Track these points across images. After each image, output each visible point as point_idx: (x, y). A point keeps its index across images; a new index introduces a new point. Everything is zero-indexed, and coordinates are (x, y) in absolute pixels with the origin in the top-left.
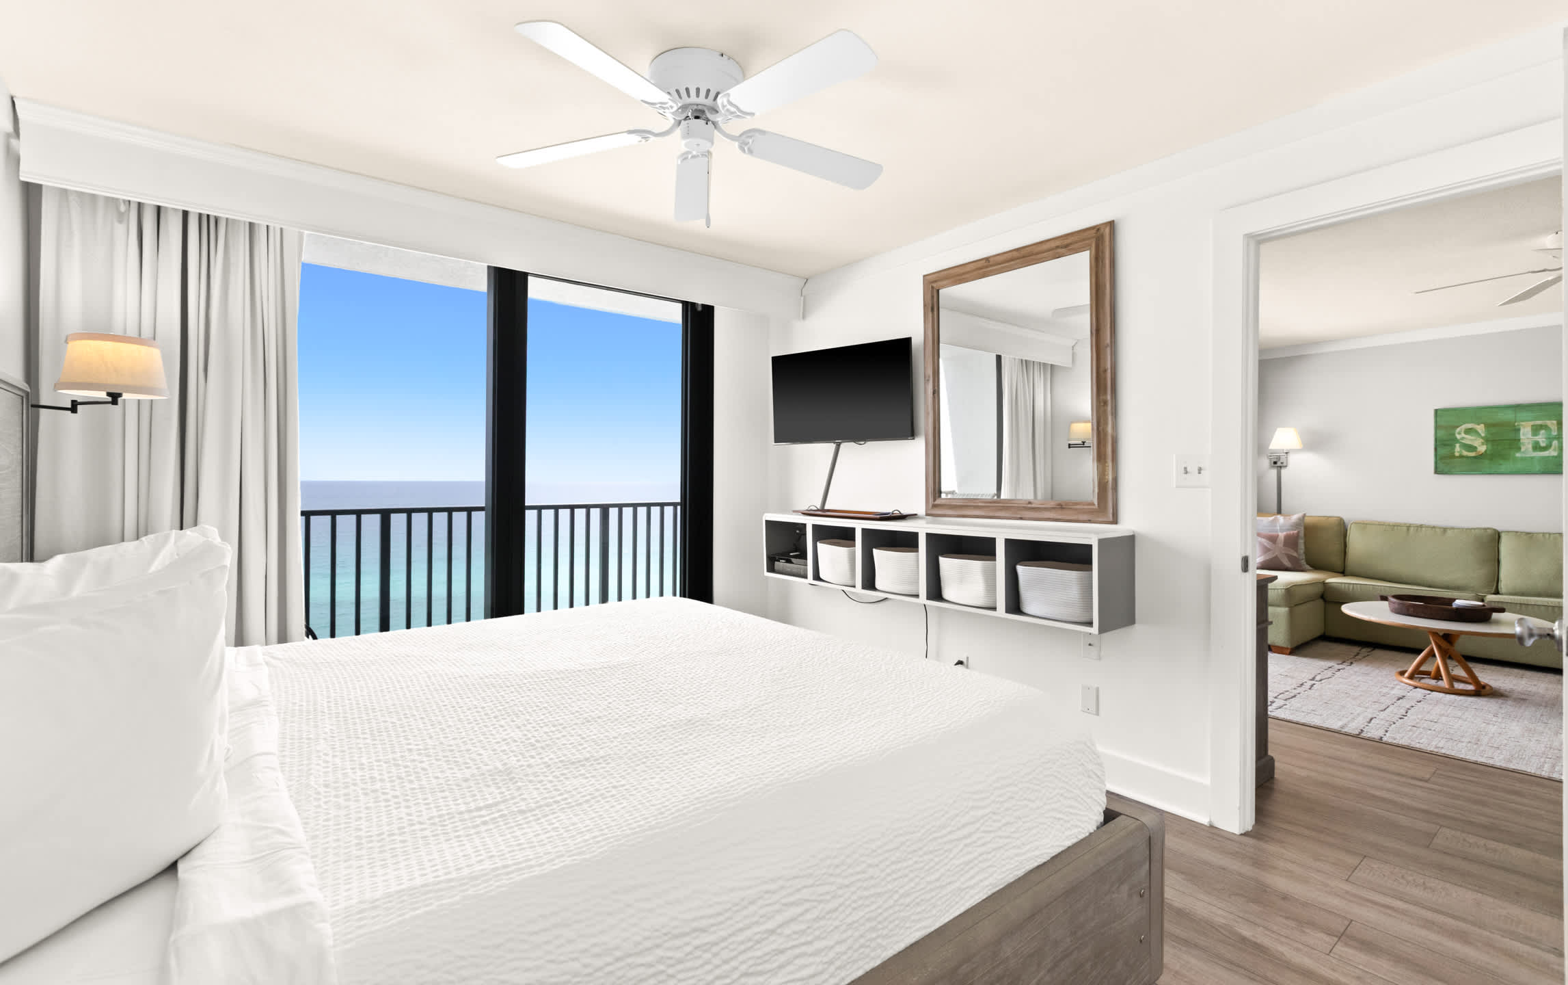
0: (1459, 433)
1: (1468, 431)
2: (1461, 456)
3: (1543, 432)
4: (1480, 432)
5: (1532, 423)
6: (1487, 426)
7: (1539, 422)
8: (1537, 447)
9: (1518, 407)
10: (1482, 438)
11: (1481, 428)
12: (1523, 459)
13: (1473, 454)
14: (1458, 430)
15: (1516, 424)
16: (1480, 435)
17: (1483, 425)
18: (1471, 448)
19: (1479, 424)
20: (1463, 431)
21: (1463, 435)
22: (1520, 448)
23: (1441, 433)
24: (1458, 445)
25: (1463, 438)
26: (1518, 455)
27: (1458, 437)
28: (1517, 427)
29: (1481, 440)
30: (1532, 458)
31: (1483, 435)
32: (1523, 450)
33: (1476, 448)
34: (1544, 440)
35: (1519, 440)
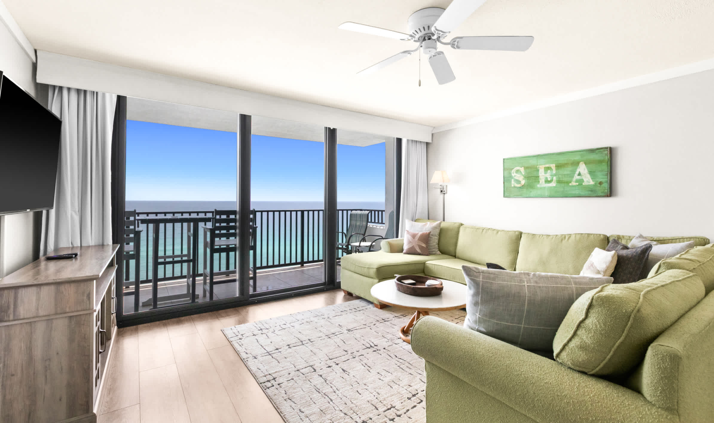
0: (513, 173)
1: (517, 171)
2: (515, 187)
3: (549, 171)
4: (522, 172)
5: (544, 166)
6: (526, 168)
7: (547, 166)
8: (547, 181)
9: (538, 156)
10: (523, 176)
11: (522, 169)
12: (541, 188)
13: (519, 186)
14: (513, 171)
15: (537, 167)
16: (522, 174)
17: (523, 168)
18: (518, 182)
19: (521, 167)
20: (515, 171)
21: (515, 174)
22: (539, 182)
23: (506, 172)
24: (513, 180)
25: (515, 176)
26: (538, 186)
27: (513, 175)
28: (538, 169)
29: (523, 177)
30: (545, 188)
31: (523, 174)
32: (540, 183)
33: (520, 181)
34: (550, 176)
35: (539, 177)
